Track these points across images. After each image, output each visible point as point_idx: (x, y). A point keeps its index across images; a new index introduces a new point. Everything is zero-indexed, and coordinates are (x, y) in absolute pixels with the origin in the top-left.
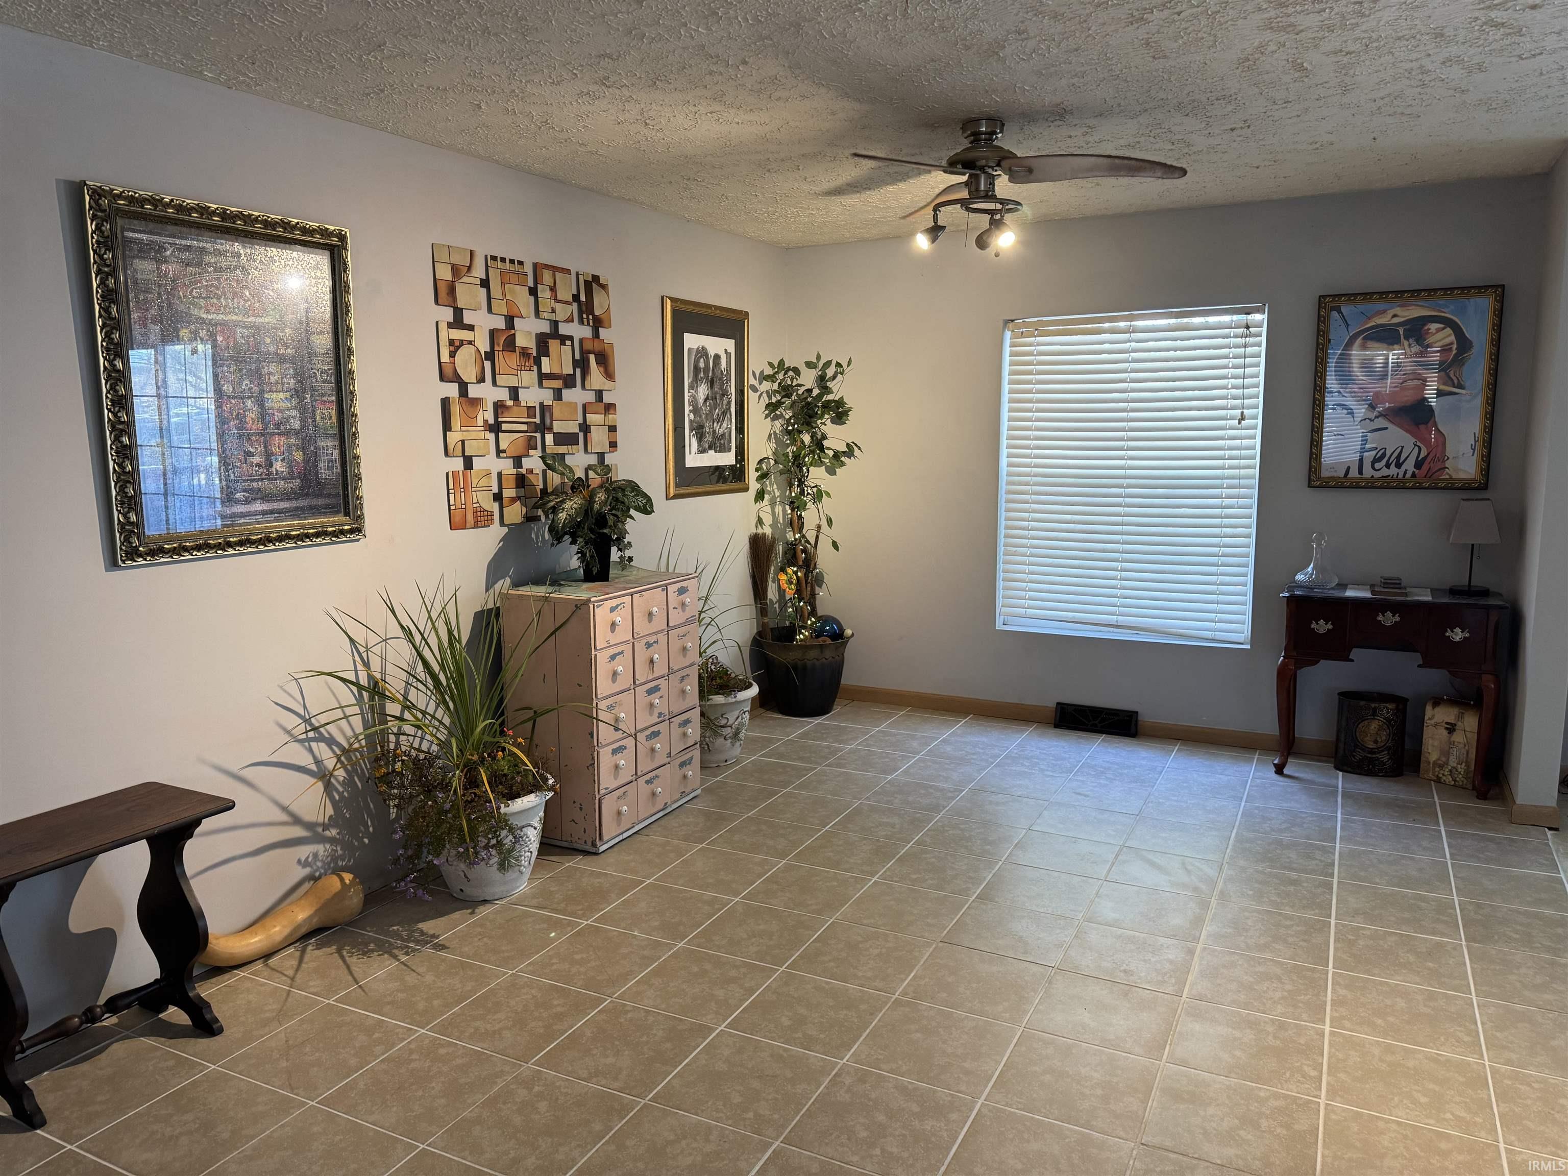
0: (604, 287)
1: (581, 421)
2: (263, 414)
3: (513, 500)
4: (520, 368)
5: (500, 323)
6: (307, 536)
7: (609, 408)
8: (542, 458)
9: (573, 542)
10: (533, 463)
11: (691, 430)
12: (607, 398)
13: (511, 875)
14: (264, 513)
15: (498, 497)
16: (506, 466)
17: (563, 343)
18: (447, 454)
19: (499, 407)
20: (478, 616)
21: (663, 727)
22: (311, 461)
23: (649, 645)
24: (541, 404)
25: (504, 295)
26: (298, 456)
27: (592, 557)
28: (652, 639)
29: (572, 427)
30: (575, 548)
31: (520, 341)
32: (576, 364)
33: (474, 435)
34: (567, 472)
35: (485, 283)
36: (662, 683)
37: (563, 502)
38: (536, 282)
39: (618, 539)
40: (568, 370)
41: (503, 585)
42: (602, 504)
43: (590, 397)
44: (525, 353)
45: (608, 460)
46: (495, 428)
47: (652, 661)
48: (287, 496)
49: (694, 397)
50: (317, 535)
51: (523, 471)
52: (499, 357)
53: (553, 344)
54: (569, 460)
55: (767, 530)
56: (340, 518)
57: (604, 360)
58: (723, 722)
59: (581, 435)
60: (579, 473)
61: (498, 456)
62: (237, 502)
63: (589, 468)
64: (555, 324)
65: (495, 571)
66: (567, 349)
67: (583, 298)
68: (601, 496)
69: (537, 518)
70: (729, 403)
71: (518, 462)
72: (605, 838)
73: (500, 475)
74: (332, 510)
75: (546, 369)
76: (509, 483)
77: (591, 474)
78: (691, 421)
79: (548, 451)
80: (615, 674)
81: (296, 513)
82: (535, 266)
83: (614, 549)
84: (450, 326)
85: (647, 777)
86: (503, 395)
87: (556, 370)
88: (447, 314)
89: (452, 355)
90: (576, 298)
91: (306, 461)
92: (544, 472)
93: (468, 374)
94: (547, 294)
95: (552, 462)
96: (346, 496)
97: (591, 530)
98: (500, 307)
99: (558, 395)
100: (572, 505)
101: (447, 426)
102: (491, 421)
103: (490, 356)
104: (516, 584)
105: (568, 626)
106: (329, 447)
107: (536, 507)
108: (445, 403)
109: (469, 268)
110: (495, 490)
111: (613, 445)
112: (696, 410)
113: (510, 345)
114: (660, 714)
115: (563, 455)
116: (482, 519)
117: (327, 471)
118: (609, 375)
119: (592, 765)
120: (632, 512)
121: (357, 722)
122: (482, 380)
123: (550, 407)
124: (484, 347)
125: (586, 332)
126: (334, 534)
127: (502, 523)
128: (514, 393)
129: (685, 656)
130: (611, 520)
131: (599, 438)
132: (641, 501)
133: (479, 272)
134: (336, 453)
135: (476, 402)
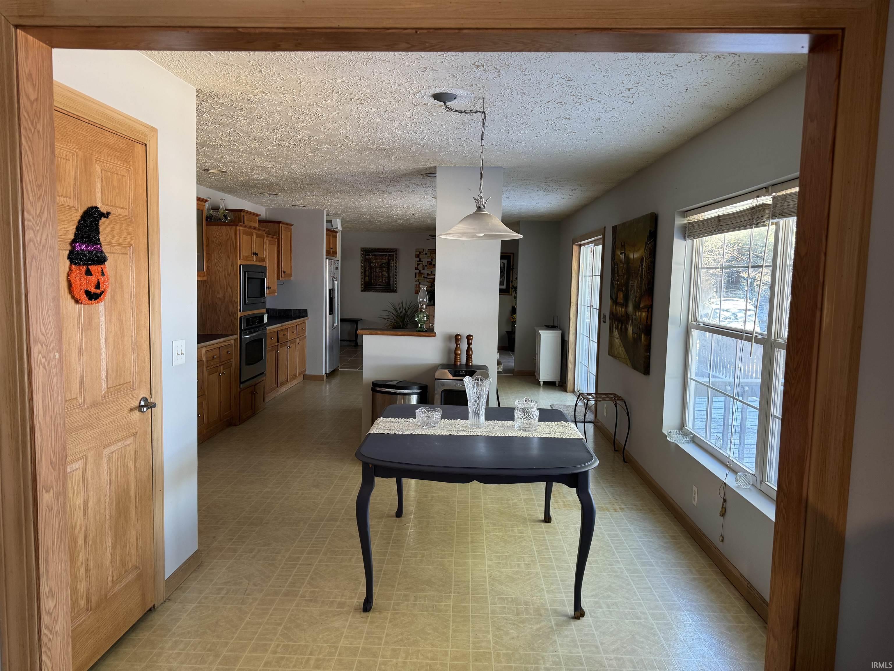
2: (382, 274)
5: (430, 260)
26: (387, 280)
56: (393, 289)
86: (429, 272)
96: (394, 286)
109: (423, 252)
126: (391, 291)
134: (393, 280)
135: (423, 273)
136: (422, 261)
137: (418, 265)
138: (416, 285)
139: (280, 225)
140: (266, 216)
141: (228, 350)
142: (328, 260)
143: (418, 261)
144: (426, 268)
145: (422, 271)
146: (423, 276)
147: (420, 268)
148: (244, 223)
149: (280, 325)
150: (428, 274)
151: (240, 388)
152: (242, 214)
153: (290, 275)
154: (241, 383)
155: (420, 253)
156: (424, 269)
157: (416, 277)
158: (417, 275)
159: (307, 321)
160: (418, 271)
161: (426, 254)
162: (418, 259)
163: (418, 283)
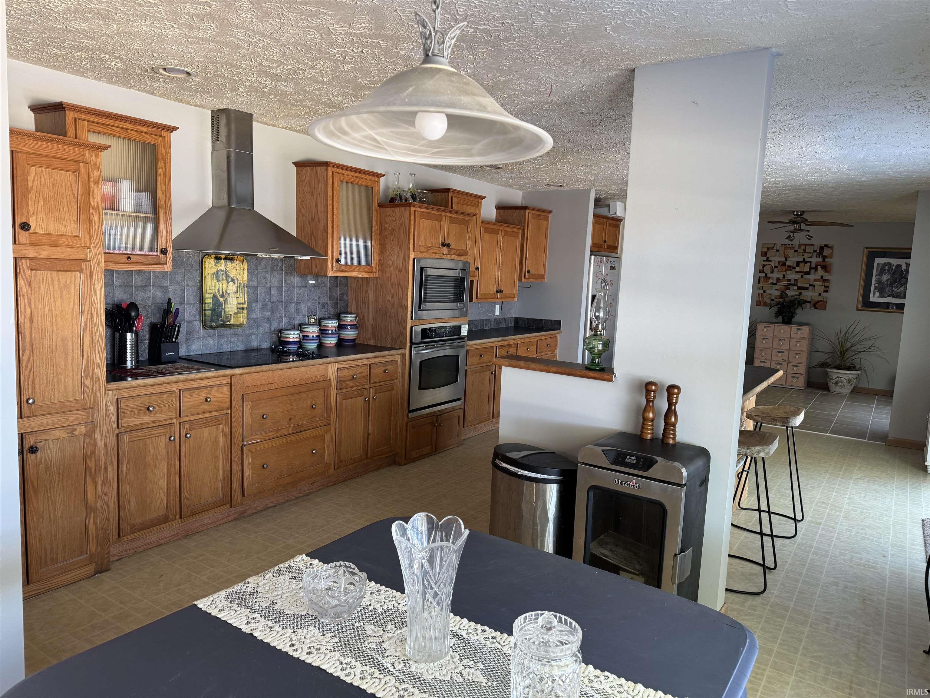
0: (830, 248)
1: (811, 283)
4: (788, 270)
5: (782, 259)
7: (826, 281)
11: (875, 289)
12: (825, 278)
16: (778, 293)
17: (806, 263)
21: (784, 363)
23: (780, 340)
24: (795, 279)
25: (785, 253)
29: (807, 285)
31: (788, 264)
32: (811, 268)
33: (767, 285)
38: (797, 249)
40: (808, 270)
43: (817, 277)
44: (790, 266)
45: (823, 295)
49: (879, 279)
52: (780, 267)
53: (802, 264)
54: (803, 294)
57: (826, 268)
59: (811, 288)
61: (775, 290)
64: (804, 259)
66: (808, 265)
67: (819, 251)
73: (775, 295)
75: (798, 270)
76: (778, 297)
78: (876, 286)
86: (780, 276)
87: (802, 270)
90: (815, 251)
94: (802, 251)
98: (783, 256)
99: (802, 277)
102: (775, 282)
103: (777, 267)
109: (773, 248)
110: (772, 298)
111: (826, 291)
112: (880, 283)
113: (785, 264)
114: (783, 359)
116: (766, 305)
118: (827, 271)
123: (798, 280)
124: (775, 265)
128: (784, 276)
131: (819, 289)
135: (770, 278)
136: (771, 261)
137: (764, 266)
138: (759, 294)
139: (527, 211)
140: (522, 202)
141: (386, 368)
142: (593, 257)
143: (764, 261)
144: (776, 270)
145: (769, 275)
146: (770, 282)
147: (767, 269)
148: (452, 208)
149: (500, 339)
150: (778, 279)
151: (408, 418)
152: (450, 195)
153: (542, 277)
154: (410, 411)
155: (768, 249)
156: (772, 272)
157: (759, 283)
158: (762, 280)
159: (559, 337)
160: (763, 275)
161: (778, 251)
162: (765, 258)
163: (762, 291)
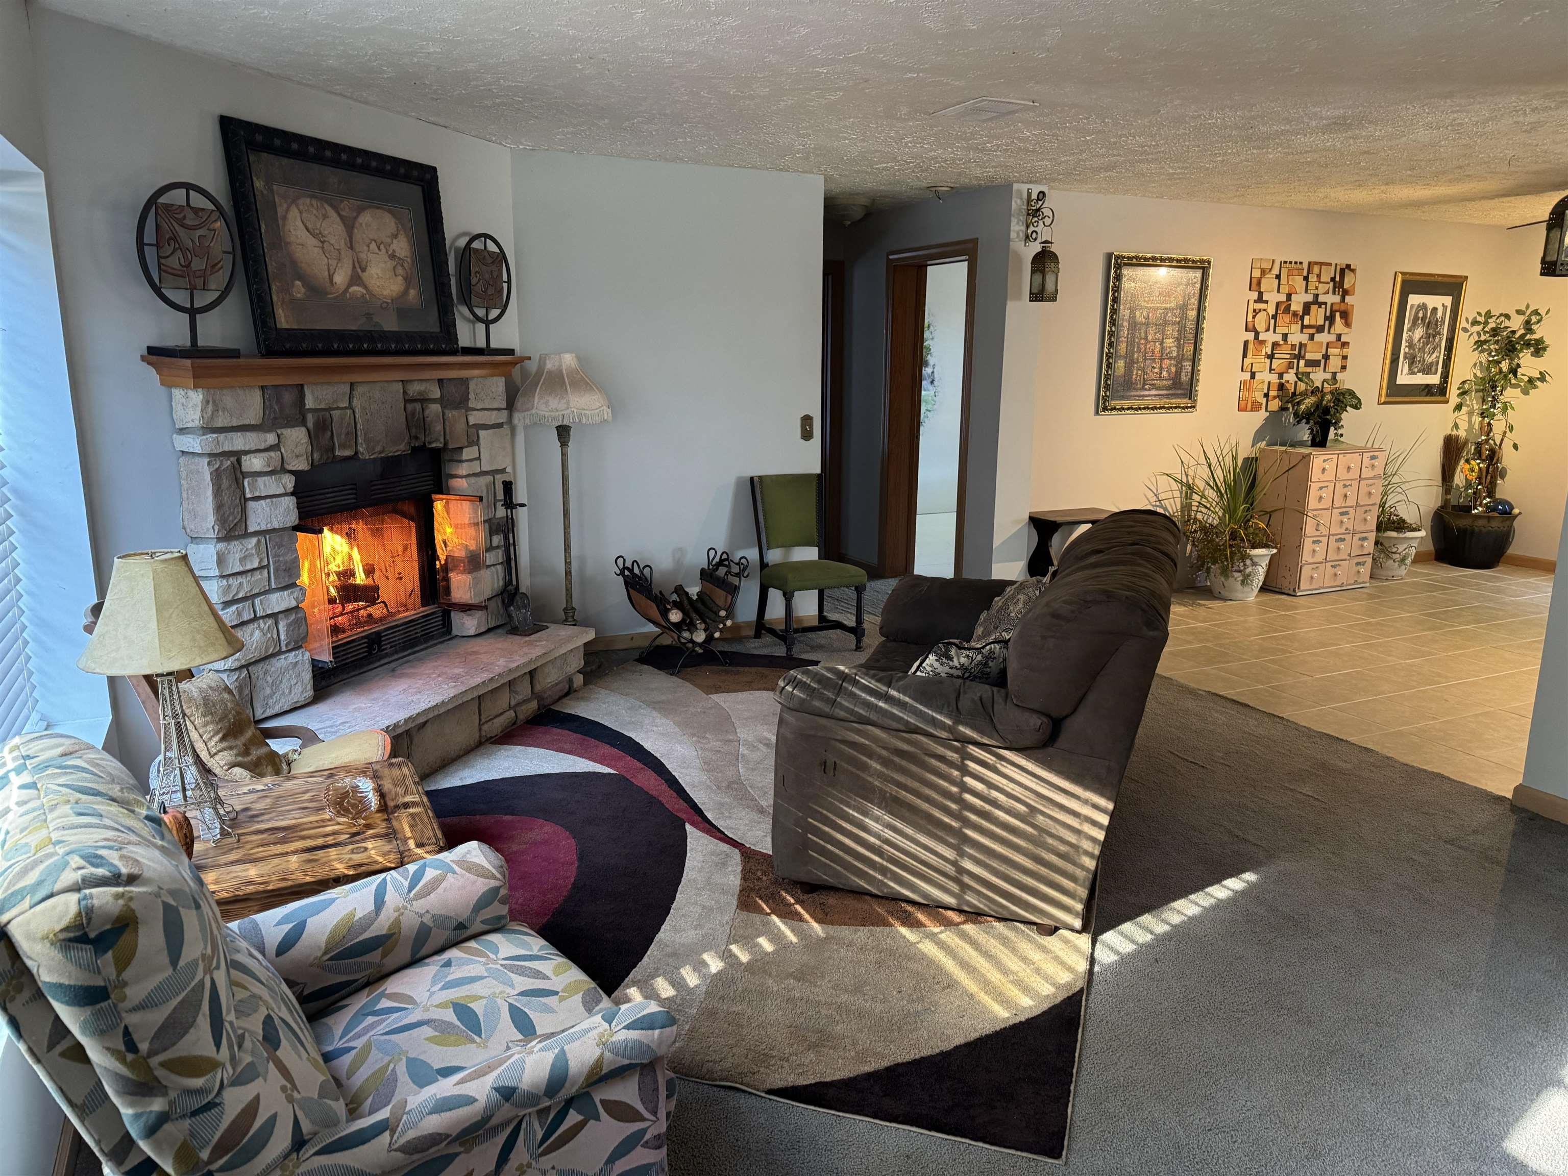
0: (1353, 271)
1: (1324, 352)
2: (1163, 348)
3: (1275, 398)
4: (1291, 323)
5: (1283, 298)
6: (1171, 408)
7: (1345, 345)
8: (1296, 374)
9: (1307, 423)
10: (1290, 377)
11: (1405, 358)
12: (1343, 339)
13: (1247, 589)
14: (1155, 395)
15: (1266, 395)
16: (1274, 379)
17: (1320, 307)
18: (1242, 370)
19: (1275, 345)
20: (1246, 460)
21: (1348, 537)
22: (1178, 373)
23: (1345, 486)
24: (1301, 343)
25: (1288, 281)
26: (1173, 369)
27: (1317, 432)
28: (1348, 483)
29: (1318, 356)
30: (1308, 426)
31: (1294, 307)
32: (1326, 318)
33: (1259, 360)
34: (1310, 383)
35: (1278, 277)
36: (1352, 511)
37: (1305, 399)
38: (1308, 273)
39: (1335, 423)
40: (1320, 322)
41: (1263, 444)
42: (1329, 401)
43: (1332, 338)
44: (1295, 314)
45: (1339, 377)
46: (1271, 357)
47: (1346, 496)
48: (1168, 388)
49: (1411, 337)
50: (1176, 408)
51: (1283, 381)
52: (1279, 317)
53: (1314, 308)
54: (1312, 376)
55: (1462, 433)
56: (1186, 400)
57: (1346, 316)
58: (1394, 550)
59: (1323, 362)
60: (1318, 384)
61: (1270, 372)
62: (1146, 390)
63: (1325, 381)
64: (1316, 296)
65: (1259, 436)
66: (1322, 311)
67: (1337, 279)
68: (1329, 397)
69: (1287, 409)
70: (1441, 340)
71: (1281, 376)
72: (1302, 588)
73: (1269, 383)
74: (1183, 396)
75: (1306, 322)
76: (1274, 387)
77: (1326, 385)
78: (1405, 353)
79: (1300, 370)
80: (1321, 498)
81: (1168, 396)
82: (1310, 263)
83: (1332, 429)
84: (1255, 302)
85: (1333, 564)
86: (1278, 338)
87: (1313, 323)
88: (1255, 295)
89: (1254, 317)
90: (1333, 279)
91: (1176, 372)
92: (1296, 383)
93: (1261, 327)
94: (1315, 279)
95: (1300, 376)
96: (1191, 390)
97: (1319, 417)
98: (1285, 289)
99: (1312, 337)
100: (1310, 401)
101: (1245, 355)
102: (1269, 353)
103: (1275, 317)
104: (1268, 445)
105: (1297, 467)
106: (1187, 365)
107: (1287, 402)
108: (1246, 343)
109: (1271, 270)
110: (1266, 391)
111: (1344, 368)
112: (1411, 345)
113: (1287, 309)
114: (1347, 529)
115: (1309, 373)
116: (1256, 407)
117: (1185, 378)
118: (1348, 324)
119: (1299, 547)
120: (1348, 408)
121: (1178, 501)
122: (1268, 330)
123: (1306, 345)
124: (1272, 311)
125: (1337, 299)
126: (1183, 408)
127: (1266, 410)
128: (1285, 337)
129: (1369, 497)
130: (1332, 411)
131: (1335, 363)
132: (1354, 401)
133: (1276, 271)
134: (1190, 368)
135: (1263, 342)
136: (1266, 302)
137: (1256, 312)
144: (1272, 323)
145: (1262, 336)
146: (1262, 352)
147: (1259, 323)
155: (1262, 272)
158: (1250, 348)
160: (1251, 336)
